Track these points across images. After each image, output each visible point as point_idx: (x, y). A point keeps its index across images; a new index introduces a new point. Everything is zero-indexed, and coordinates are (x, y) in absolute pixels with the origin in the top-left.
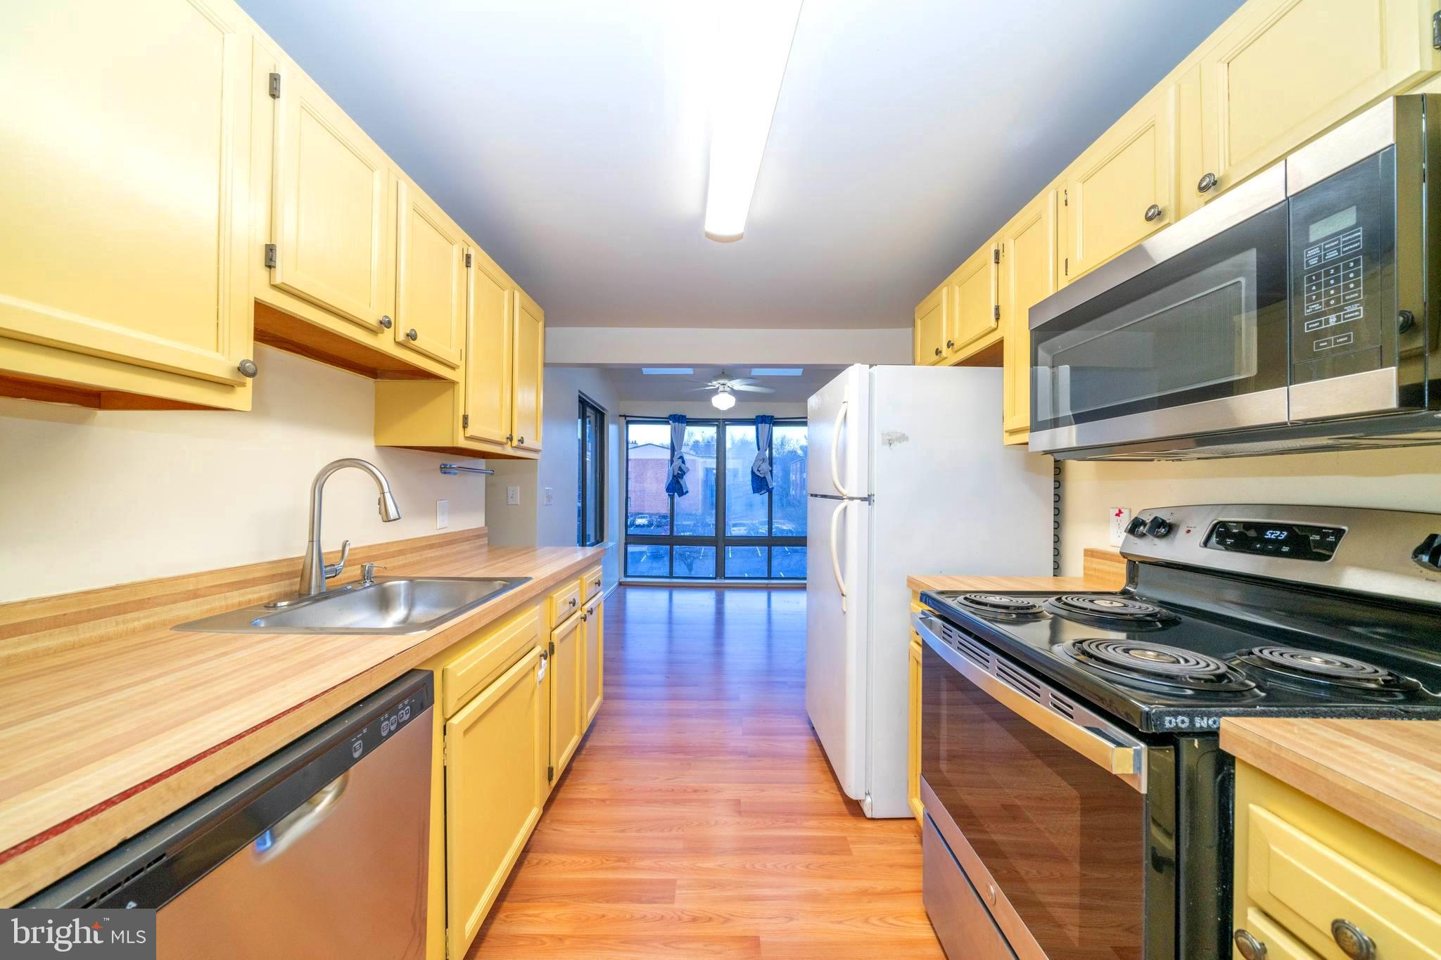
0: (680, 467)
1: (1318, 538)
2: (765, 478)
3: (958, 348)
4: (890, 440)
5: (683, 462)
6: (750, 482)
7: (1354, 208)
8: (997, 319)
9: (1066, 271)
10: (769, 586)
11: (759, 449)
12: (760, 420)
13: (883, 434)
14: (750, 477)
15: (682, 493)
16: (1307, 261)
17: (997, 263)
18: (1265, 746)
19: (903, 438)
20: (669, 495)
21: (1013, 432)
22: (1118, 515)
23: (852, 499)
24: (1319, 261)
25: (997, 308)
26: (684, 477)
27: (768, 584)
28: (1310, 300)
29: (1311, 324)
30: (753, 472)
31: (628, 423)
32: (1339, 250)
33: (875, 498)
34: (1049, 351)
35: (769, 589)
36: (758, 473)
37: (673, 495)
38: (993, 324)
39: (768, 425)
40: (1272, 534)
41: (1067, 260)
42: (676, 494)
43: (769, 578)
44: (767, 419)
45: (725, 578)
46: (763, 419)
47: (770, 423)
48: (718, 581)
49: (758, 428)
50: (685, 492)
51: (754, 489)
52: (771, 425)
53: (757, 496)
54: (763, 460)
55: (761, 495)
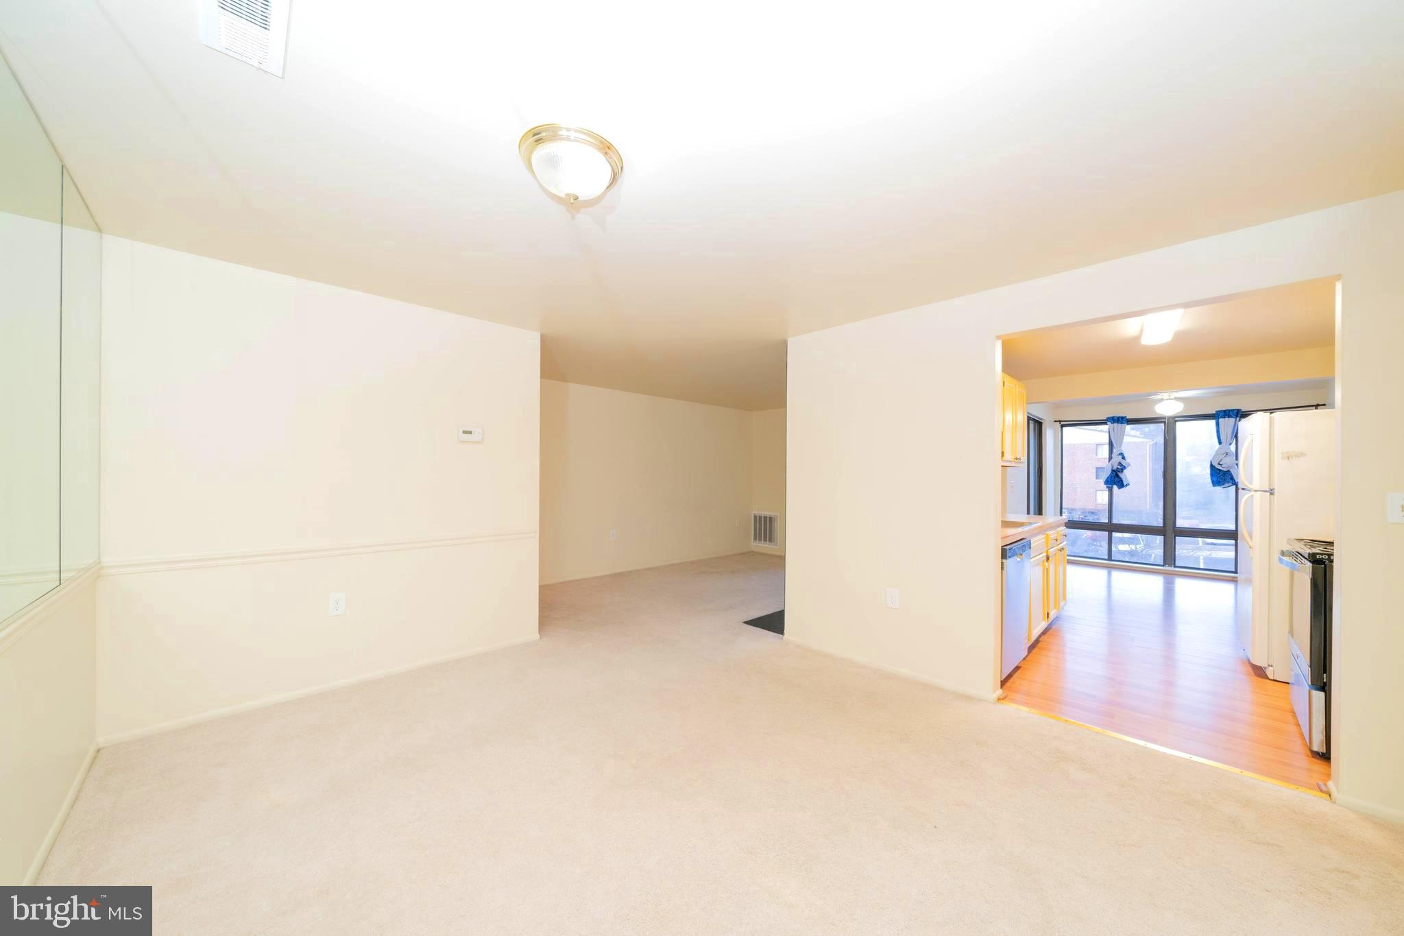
0: (1120, 463)
2: (1229, 471)
4: (1288, 457)
5: (1124, 458)
6: (1209, 476)
11: (1220, 443)
12: (1222, 414)
13: (1282, 453)
14: (1208, 471)
15: (1121, 485)
19: (1301, 455)
20: (1108, 487)
23: (1256, 491)
26: (1125, 471)
30: (1212, 466)
31: (1062, 426)
36: (1219, 466)
37: (1112, 487)
39: (1234, 419)
42: (1115, 486)
44: (1231, 414)
45: (1175, 567)
46: (1226, 414)
47: (1237, 416)
48: (1166, 568)
49: (1218, 424)
50: (1125, 484)
51: (1213, 482)
52: (1238, 419)
53: (1218, 489)
54: (1225, 454)
55: (1223, 488)
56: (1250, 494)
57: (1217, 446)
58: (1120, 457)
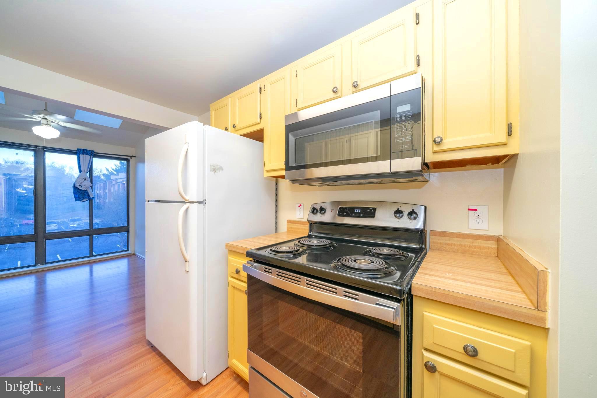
1: (369, 211)
2: (86, 191)
3: (238, 129)
4: (214, 169)
6: (73, 194)
7: (410, 104)
8: (261, 119)
9: (297, 105)
10: (91, 261)
11: (80, 171)
12: (82, 152)
13: (210, 165)
14: (72, 190)
16: (396, 119)
17: (261, 93)
18: (430, 289)
19: (221, 169)
21: (268, 171)
22: (299, 206)
23: (193, 202)
24: (400, 119)
25: (261, 114)
27: (89, 260)
28: (397, 132)
29: (397, 140)
30: (75, 187)
32: (405, 117)
33: (207, 202)
34: (294, 136)
35: (91, 264)
36: (80, 188)
38: (259, 121)
39: (89, 156)
40: (357, 210)
41: (297, 100)
43: (92, 256)
44: (88, 153)
45: (46, 263)
46: (85, 152)
47: (91, 155)
48: (39, 267)
49: (79, 159)
51: (75, 198)
52: (92, 156)
53: (79, 202)
54: (84, 179)
55: (82, 202)
56: (185, 206)
57: (79, 173)
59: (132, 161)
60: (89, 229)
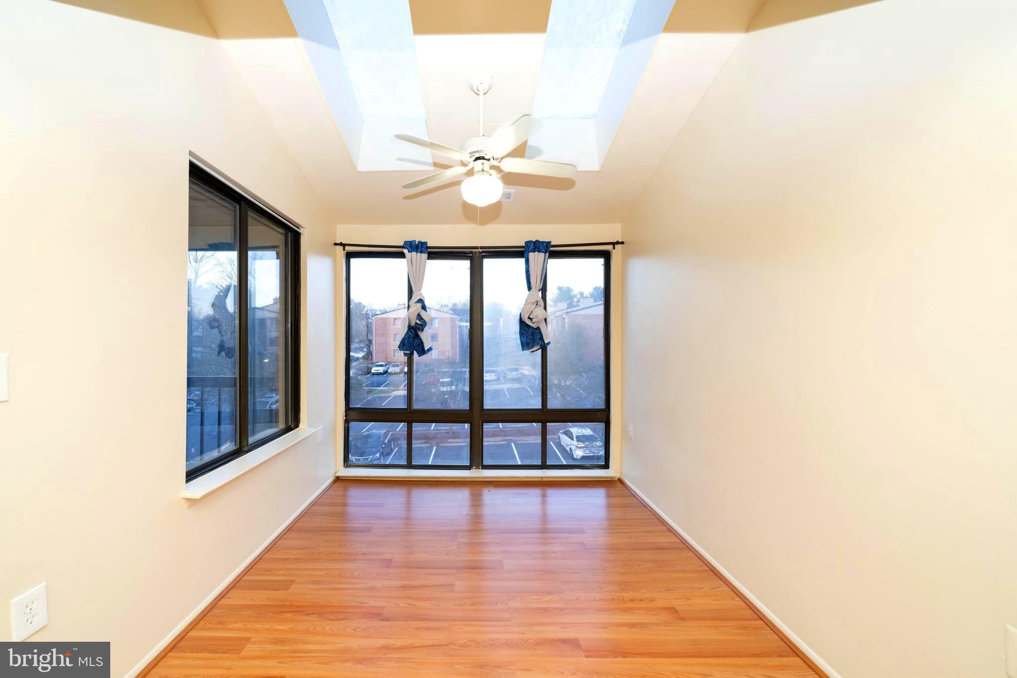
0: (419, 315)
2: (538, 328)
5: (424, 308)
6: (518, 335)
11: (530, 288)
12: (532, 246)
14: (516, 328)
15: (422, 351)
20: (405, 354)
26: (426, 328)
27: (542, 475)
30: (522, 322)
31: (349, 256)
36: (528, 322)
37: (412, 354)
39: (543, 256)
42: (415, 352)
43: (544, 466)
44: (541, 248)
45: (483, 467)
46: (537, 246)
47: (546, 253)
48: (475, 473)
49: (527, 262)
50: (426, 348)
51: (522, 344)
53: (527, 352)
54: (536, 304)
55: (532, 352)
57: (527, 293)
58: (419, 305)
59: (617, 255)
60: (541, 407)
